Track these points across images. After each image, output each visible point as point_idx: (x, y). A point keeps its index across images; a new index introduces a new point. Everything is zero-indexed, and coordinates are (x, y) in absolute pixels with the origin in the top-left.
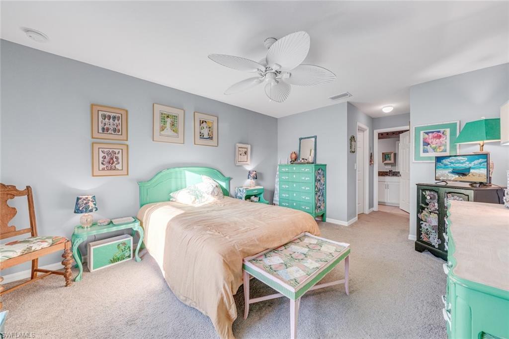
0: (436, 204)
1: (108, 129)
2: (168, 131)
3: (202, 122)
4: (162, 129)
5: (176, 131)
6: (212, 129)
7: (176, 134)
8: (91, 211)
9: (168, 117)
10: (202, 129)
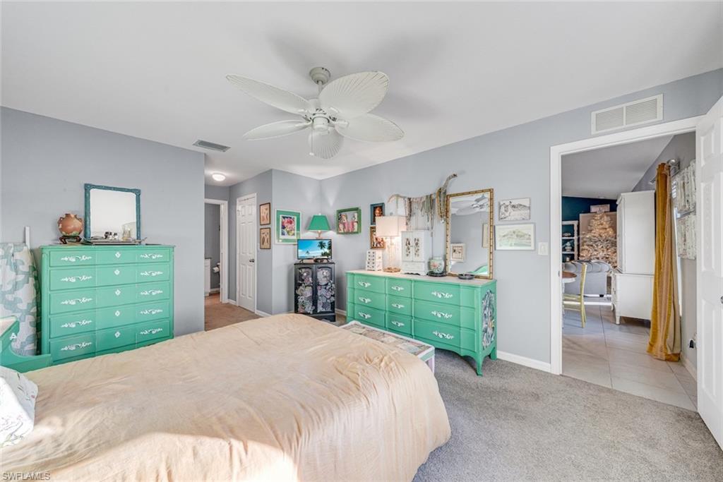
0: (310, 279)
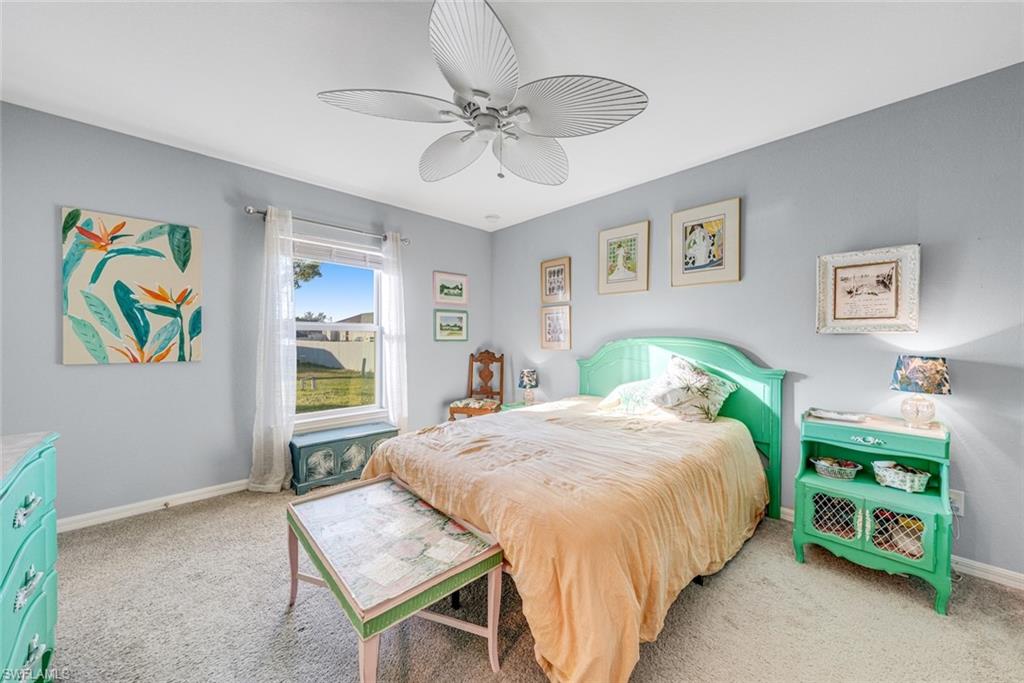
1: (553, 289)
2: (621, 272)
3: (689, 230)
4: (611, 270)
5: (632, 269)
6: (722, 238)
7: (632, 274)
8: (525, 387)
9: (620, 246)
10: (689, 247)
